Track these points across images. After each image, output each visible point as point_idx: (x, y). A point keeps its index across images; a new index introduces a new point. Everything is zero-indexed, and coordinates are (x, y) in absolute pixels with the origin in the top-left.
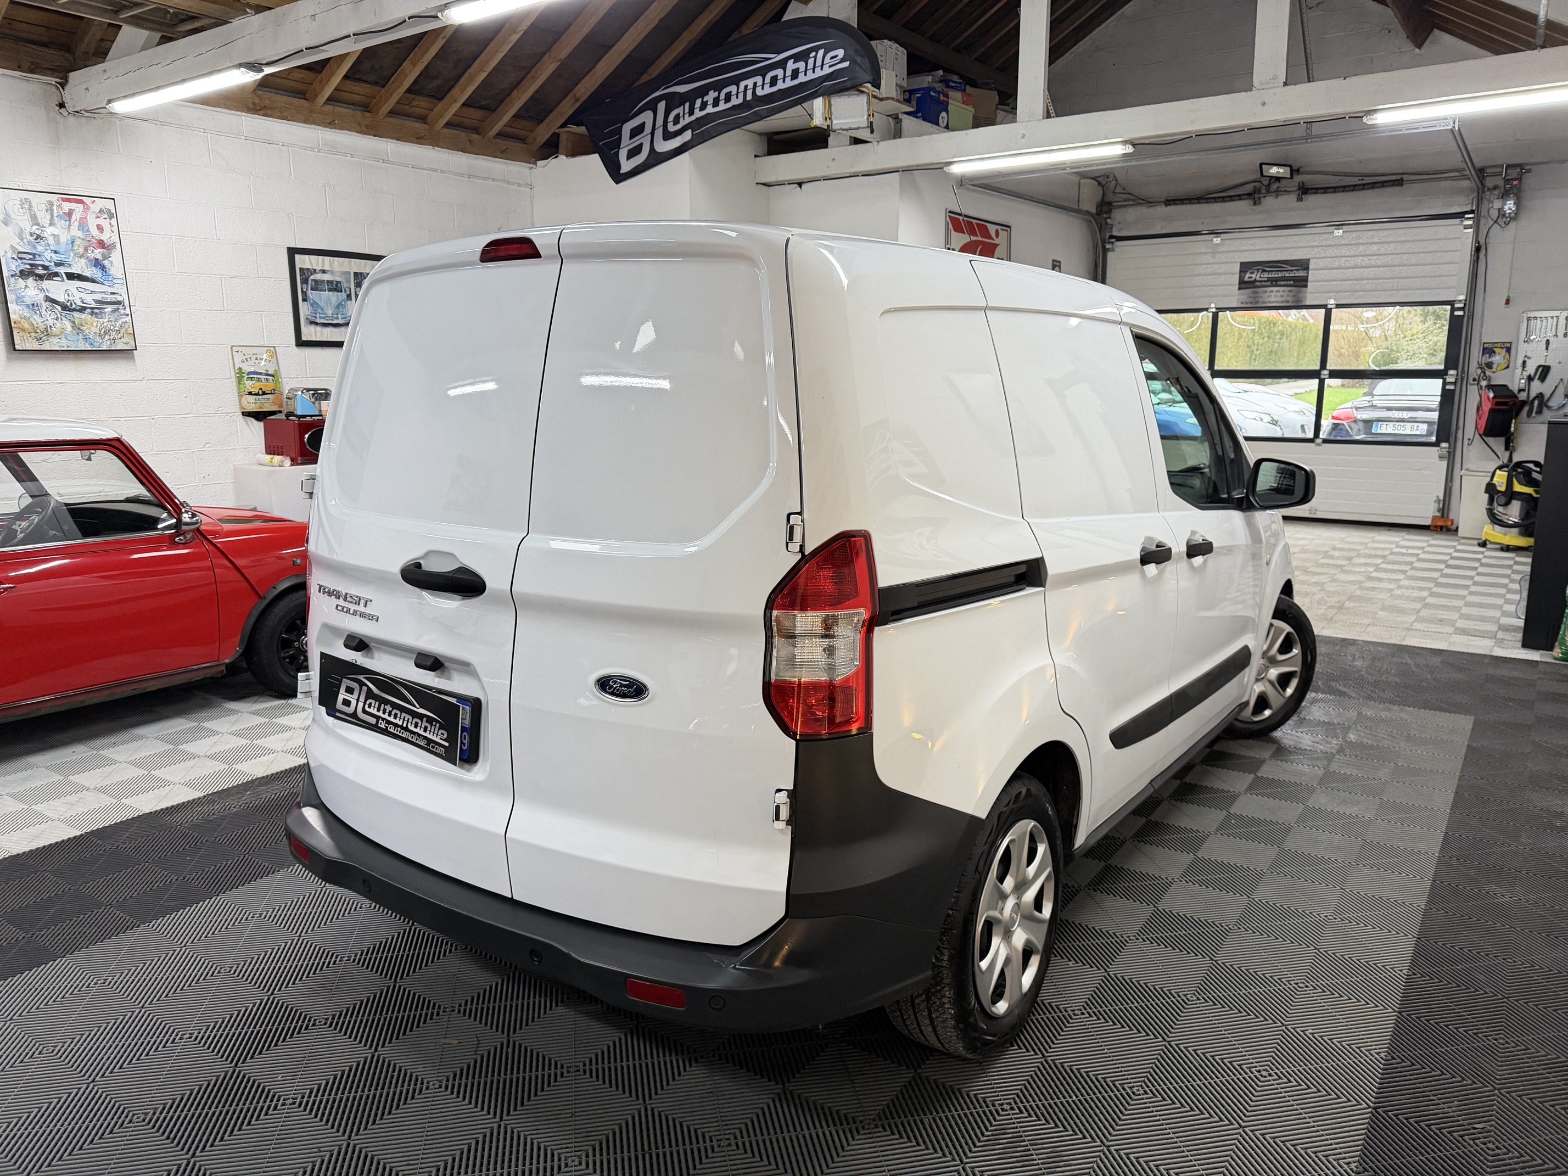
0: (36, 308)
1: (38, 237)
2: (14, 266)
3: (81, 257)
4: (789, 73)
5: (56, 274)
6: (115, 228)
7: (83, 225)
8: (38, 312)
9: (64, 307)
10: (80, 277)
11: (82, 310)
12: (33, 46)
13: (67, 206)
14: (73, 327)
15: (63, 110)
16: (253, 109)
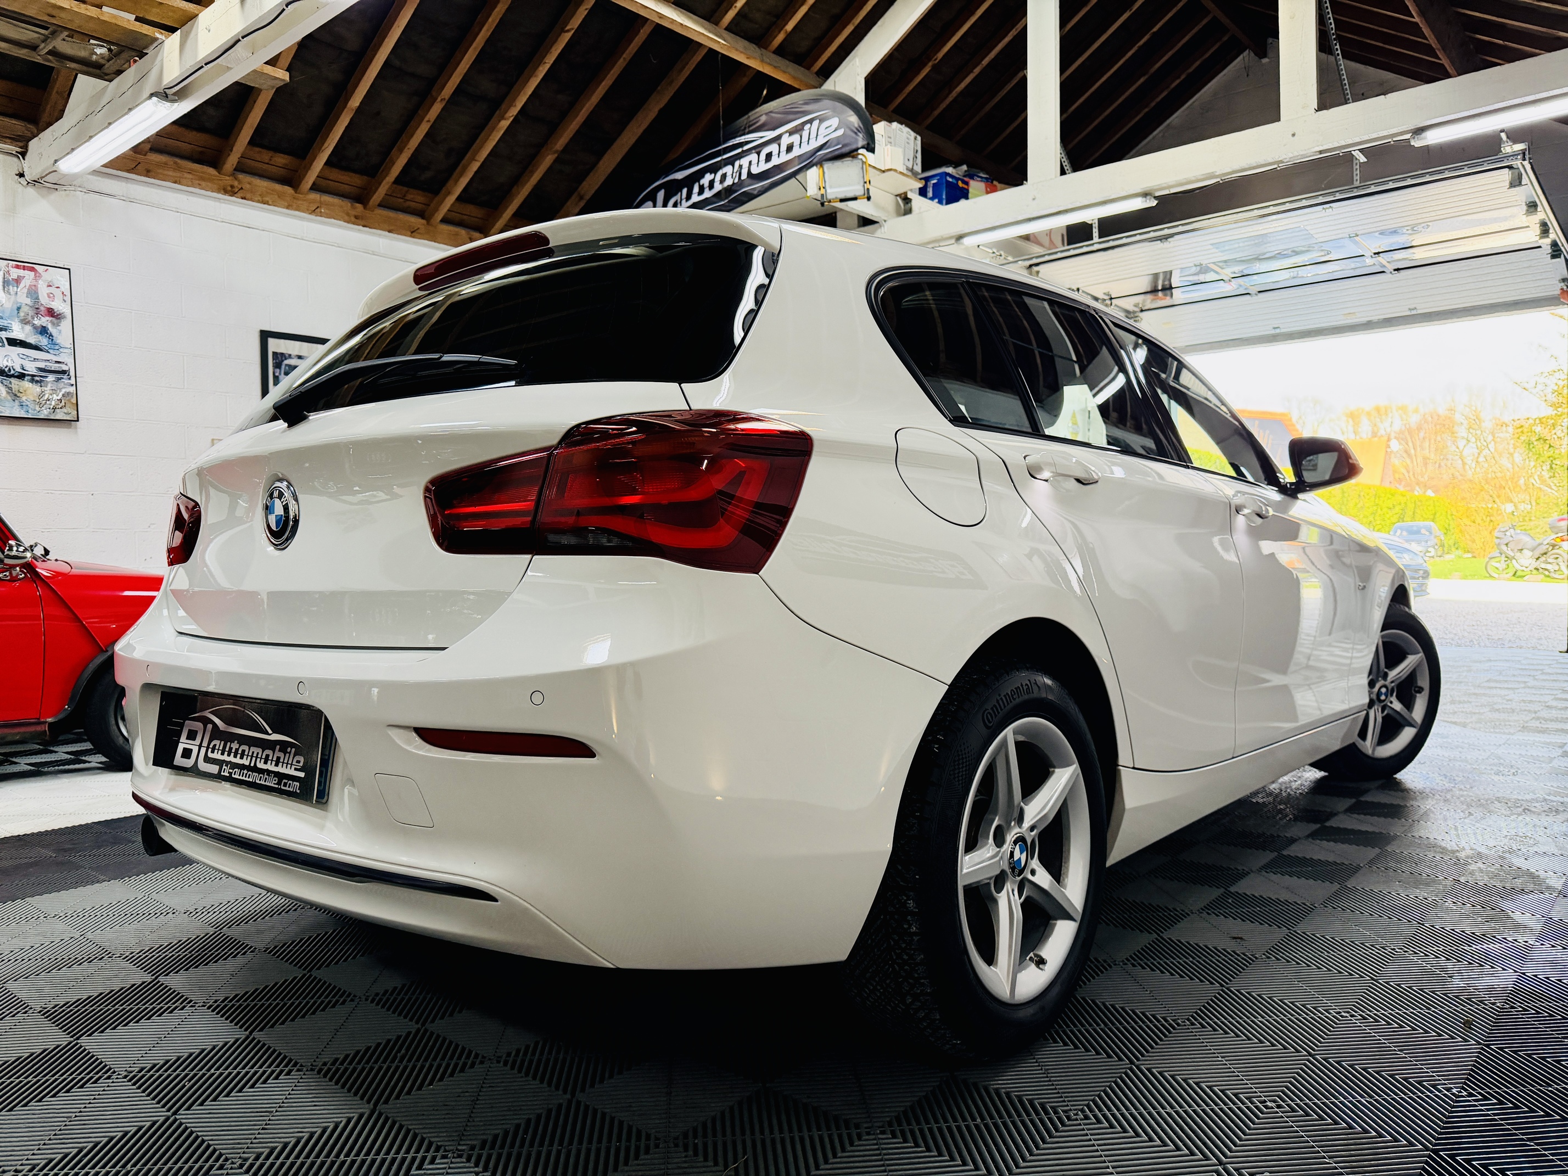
3: (25, 324)
4: (784, 148)
6: (68, 299)
7: (33, 293)
10: (22, 344)
11: (21, 376)
13: (15, 273)
14: (8, 393)
15: (22, 180)
16: (231, 191)
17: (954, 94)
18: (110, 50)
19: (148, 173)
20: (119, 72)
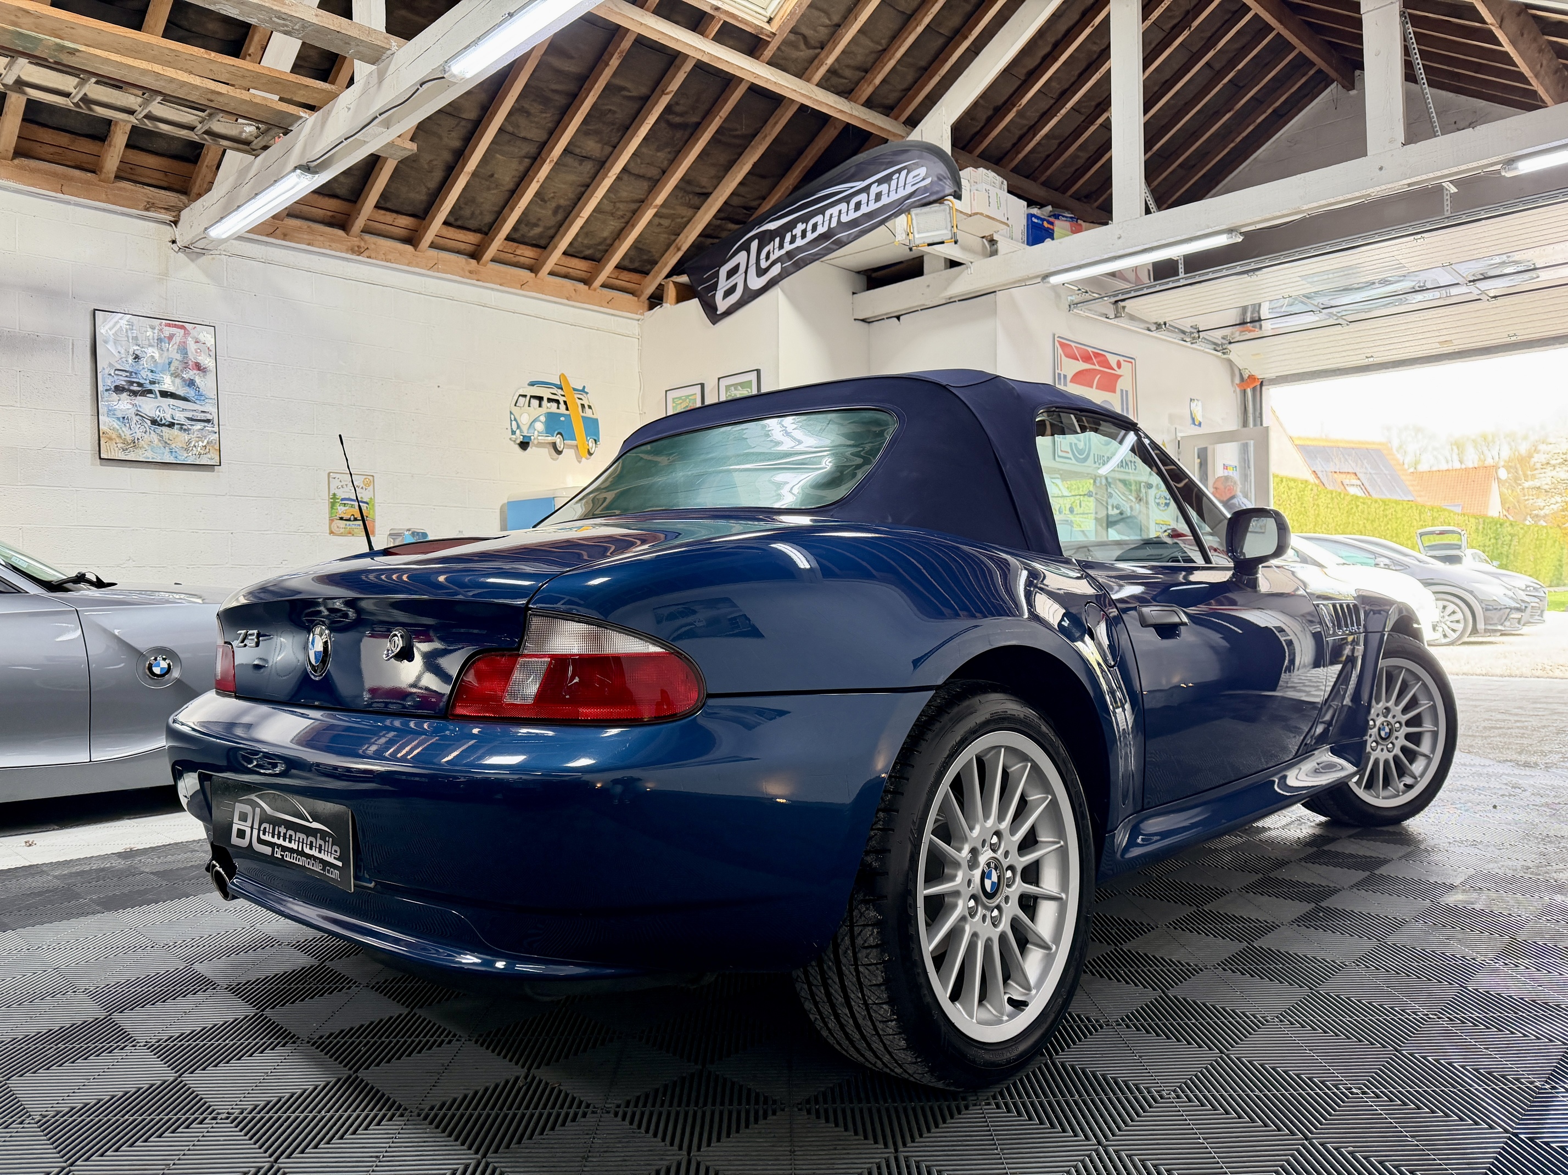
0: (126, 421)
1: (137, 357)
2: (109, 381)
3: (176, 377)
4: (872, 196)
5: (150, 392)
6: (213, 353)
7: (183, 350)
8: (128, 425)
9: (154, 422)
10: (173, 396)
11: (171, 425)
12: (151, 189)
13: (168, 331)
14: (160, 440)
15: (174, 246)
16: (358, 251)
17: (1038, 138)
18: (258, 128)
19: (285, 236)
20: (265, 148)
